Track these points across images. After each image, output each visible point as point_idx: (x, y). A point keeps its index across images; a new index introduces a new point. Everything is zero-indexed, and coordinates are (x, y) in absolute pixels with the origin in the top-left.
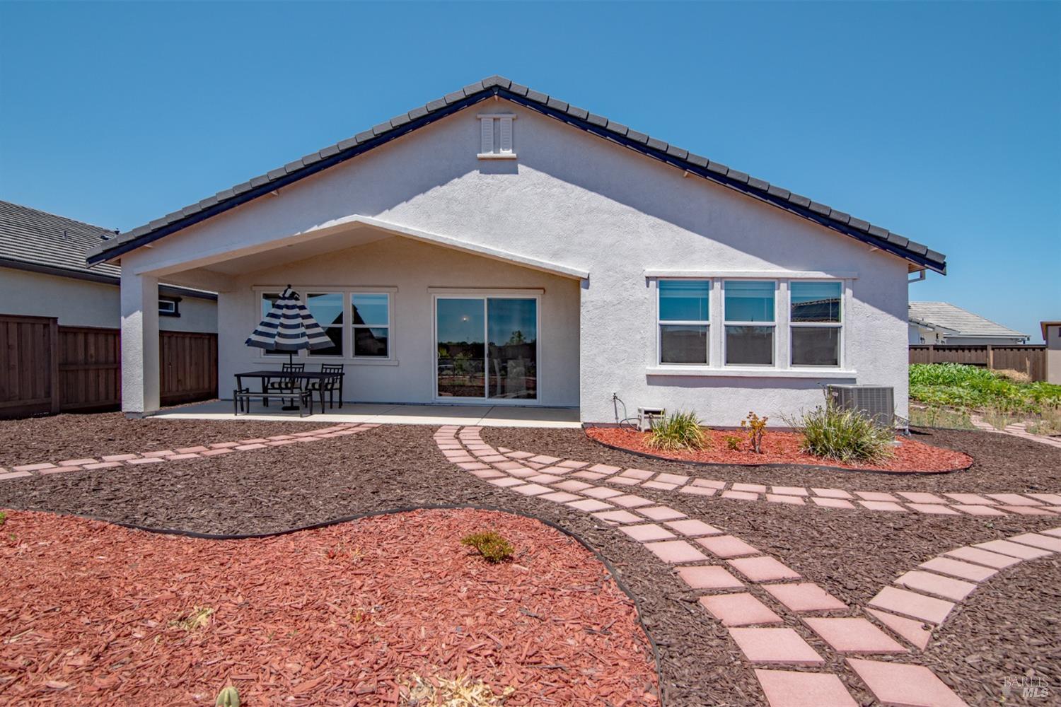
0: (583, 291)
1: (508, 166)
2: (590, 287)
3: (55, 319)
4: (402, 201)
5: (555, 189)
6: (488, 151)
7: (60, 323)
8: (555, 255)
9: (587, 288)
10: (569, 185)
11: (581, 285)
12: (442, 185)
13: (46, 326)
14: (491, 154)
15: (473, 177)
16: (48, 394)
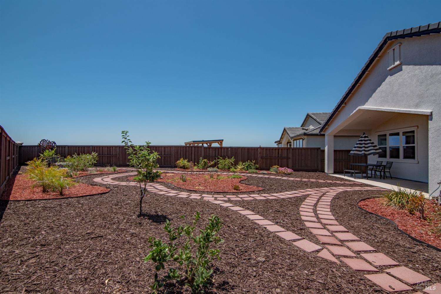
0: (429, 122)
1: (398, 69)
2: (433, 119)
3: (320, 148)
4: (369, 98)
5: (416, 71)
6: (391, 65)
7: (321, 149)
8: (417, 106)
9: (432, 120)
10: (422, 67)
11: (429, 119)
12: (379, 87)
13: (318, 150)
14: (393, 66)
15: (389, 79)
16: (318, 167)
